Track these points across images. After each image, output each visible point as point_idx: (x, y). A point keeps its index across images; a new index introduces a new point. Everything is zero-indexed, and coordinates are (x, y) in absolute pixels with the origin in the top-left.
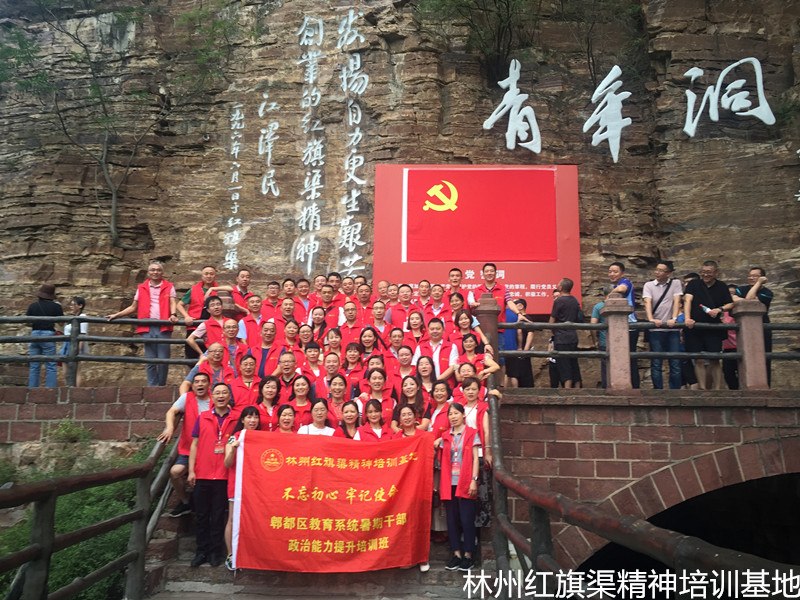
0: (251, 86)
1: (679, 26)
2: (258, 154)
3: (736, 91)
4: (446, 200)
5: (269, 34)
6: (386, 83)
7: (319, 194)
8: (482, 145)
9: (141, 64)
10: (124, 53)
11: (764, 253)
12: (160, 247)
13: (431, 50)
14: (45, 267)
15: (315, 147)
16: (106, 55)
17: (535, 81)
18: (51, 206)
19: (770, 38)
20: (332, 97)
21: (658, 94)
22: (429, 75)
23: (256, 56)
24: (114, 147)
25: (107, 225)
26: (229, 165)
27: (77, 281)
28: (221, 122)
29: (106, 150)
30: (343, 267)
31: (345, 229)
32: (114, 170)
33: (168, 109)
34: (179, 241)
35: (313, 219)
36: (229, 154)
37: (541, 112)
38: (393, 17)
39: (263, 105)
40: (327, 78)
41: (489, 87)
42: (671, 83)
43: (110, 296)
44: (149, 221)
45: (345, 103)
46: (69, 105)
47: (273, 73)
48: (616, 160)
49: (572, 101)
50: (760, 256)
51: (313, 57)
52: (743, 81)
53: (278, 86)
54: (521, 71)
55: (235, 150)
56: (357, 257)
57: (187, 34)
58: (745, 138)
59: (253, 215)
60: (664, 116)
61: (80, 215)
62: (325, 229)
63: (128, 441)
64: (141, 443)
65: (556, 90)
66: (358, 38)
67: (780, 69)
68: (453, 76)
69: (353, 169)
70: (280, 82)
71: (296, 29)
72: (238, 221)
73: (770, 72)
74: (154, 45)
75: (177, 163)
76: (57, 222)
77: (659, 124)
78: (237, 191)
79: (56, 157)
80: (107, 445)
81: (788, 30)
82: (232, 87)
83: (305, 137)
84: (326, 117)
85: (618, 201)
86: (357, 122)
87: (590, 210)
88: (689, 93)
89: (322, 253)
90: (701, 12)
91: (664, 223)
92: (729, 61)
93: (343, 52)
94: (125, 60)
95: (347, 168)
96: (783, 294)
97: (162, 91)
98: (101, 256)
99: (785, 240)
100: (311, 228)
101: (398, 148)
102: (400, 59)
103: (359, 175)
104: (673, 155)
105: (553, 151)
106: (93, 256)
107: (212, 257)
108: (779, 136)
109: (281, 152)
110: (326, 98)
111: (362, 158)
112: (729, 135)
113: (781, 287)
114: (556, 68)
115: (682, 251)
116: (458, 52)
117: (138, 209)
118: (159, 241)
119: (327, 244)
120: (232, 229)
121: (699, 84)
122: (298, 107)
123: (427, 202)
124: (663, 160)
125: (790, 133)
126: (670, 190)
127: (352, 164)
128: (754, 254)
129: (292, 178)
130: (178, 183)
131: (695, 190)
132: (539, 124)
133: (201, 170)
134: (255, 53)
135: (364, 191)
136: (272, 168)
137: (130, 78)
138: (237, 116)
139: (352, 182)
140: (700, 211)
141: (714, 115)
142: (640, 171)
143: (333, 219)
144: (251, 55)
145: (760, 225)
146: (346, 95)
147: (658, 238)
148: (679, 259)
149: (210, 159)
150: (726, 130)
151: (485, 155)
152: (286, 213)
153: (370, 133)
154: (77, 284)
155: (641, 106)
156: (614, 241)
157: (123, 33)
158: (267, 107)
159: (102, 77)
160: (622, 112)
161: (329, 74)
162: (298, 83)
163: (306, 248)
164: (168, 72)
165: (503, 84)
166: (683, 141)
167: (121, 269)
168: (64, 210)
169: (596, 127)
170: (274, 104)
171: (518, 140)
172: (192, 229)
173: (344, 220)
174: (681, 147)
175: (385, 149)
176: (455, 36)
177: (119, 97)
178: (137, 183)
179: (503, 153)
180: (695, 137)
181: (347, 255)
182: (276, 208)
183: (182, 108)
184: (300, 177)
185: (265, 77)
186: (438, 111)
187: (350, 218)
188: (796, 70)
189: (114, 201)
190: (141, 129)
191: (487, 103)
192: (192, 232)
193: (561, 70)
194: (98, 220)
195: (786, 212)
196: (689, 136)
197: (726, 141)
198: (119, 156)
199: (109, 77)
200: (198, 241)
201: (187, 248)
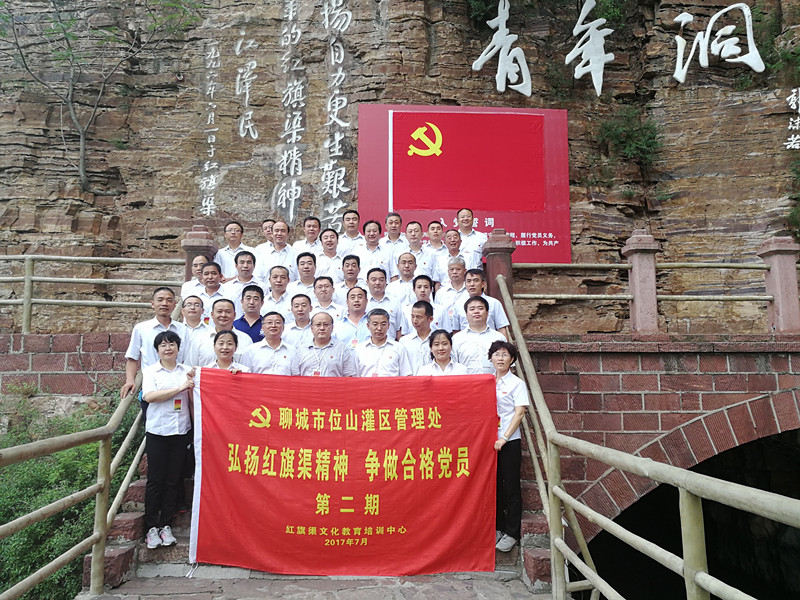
0: (227, 22)
2: (234, 95)
3: (725, 37)
4: (431, 144)
6: (371, 20)
7: (300, 137)
8: (471, 87)
12: (132, 192)
14: (8, 213)
15: (295, 87)
17: (523, 25)
18: (13, 147)
20: (313, 35)
21: (647, 39)
22: (416, 13)
24: (80, 85)
25: (76, 168)
26: (204, 106)
27: (45, 228)
28: (195, 61)
29: (72, 88)
30: (327, 213)
31: (329, 174)
32: (82, 110)
33: (138, 48)
34: (153, 186)
36: (204, 94)
37: (530, 55)
39: (240, 42)
40: (308, 14)
41: (477, 28)
42: (661, 29)
43: (81, 243)
44: (121, 165)
45: (326, 40)
46: (31, 41)
47: (250, 9)
48: (599, 93)
49: (560, 45)
50: (745, 206)
52: (734, 27)
53: (254, 24)
54: (510, 11)
55: (211, 90)
56: (341, 204)
58: (732, 86)
59: (230, 158)
60: (654, 61)
61: (46, 158)
62: (307, 174)
63: (94, 395)
65: (544, 34)
67: (767, 17)
68: (440, 14)
69: (336, 110)
70: (257, 18)
72: (215, 165)
75: (147, 102)
76: (21, 164)
77: (648, 70)
78: (213, 133)
79: (17, 95)
80: (69, 400)
82: (206, 23)
83: (285, 77)
84: (306, 56)
85: (607, 149)
86: (340, 62)
88: (678, 38)
89: (304, 199)
91: (652, 172)
92: (716, 7)
95: (329, 109)
98: (69, 201)
99: (771, 189)
100: (292, 174)
101: (383, 89)
103: (340, 117)
104: (661, 103)
105: (542, 96)
106: (61, 201)
107: (188, 203)
108: (765, 84)
109: (260, 93)
110: (307, 36)
111: (345, 100)
112: (718, 83)
113: (767, 235)
114: (543, 12)
115: (670, 200)
117: (109, 152)
118: (131, 186)
119: (310, 190)
120: (208, 174)
121: (688, 30)
122: (277, 45)
123: (411, 147)
124: (649, 109)
125: (777, 81)
127: (334, 106)
128: (741, 203)
129: (272, 120)
130: (151, 125)
131: (683, 139)
132: (529, 66)
133: (173, 111)
135: (347, 135)
136: (250, 109)
137: (95, 12)
138: (212, 53)
139: (335, 123)
140: (687, 160)
141: (704, 61)
143: (315, 163)
145: (745, 175)
146: (328, 33)
147: (644, 187)
148: (666, 208)
149: (183, 99)
150: (715, 77)
151: (474, 97)
152: (265, 156)
153: (354, 73)
154: (44, 231)
155: (629, 53)
156: (603, 190)
158: (243, 44)
159: (66, 11)
160: (605, 48)
161: (309, 11)
162: (276, 20)
163: (288, 193)
164: (138, 6)
165: (492, 23)
166: (671, 88)
167: (93, 215)
168: (28, 151)
169: (578, 60)
170: (252, 42)
171: (508, 81)
172: (167, 173)
173: (326, 165)
174: (669, 94)
177: (85, 33)
178: (108, 124)
179: (493, 96)
180: (683, 84)
181: (331, 202)
182: (255, 151)
183: (153, 46)
184: (280, 119)
185: (242, 13)
186: (425, 51)
187: (333, 162)
188: (785, 16)
189: (82, 143)
190: (111, 67)
191: (475, 44)
192: (167, 177)
193: (548, 14)
194: (65, 163)
195: (773, 161)
196: (678, 83)
197: (714, 88)
198: (87, 95)
199: (74, 11)
200: (172, 186)
201: (162, 194)
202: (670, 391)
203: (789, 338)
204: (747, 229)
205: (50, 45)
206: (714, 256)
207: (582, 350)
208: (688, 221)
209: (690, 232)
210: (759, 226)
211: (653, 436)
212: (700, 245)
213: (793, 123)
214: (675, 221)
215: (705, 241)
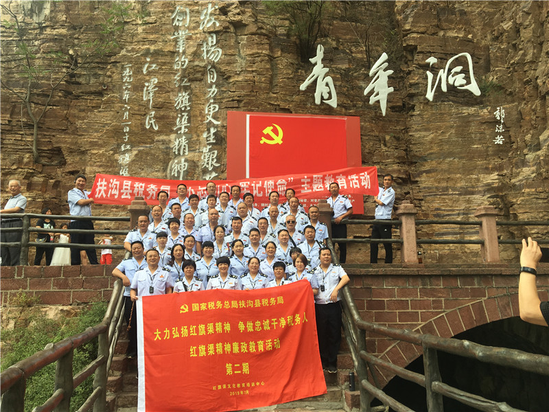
0: (137, 52)
1: (422, 30)
2: (142, 100)
3: (457, 73)
4: (275, 137)
5: (150, 16)
6: (235, 55)
7: (187, 130)
8: (299, 101)
9: (55, 32)
10: (41, 24)
11: (474, 176)
12: (70, 164)
13: (264, 35)
15: (184, 97)
16: (27, 24)
17: (331, 60)
19: (475, 41)
20: (196, 63)
21: (409, 73)
22: (264, 52)
23: (141, 31)
24: (35, 91)
25: (30, 147)
26: (122, 107)
28: (116, 76)
29: (28, 92)
31: (206, 154)
32: (35, 108)
33: (76, 66)
34: (85, 160)
35: (183, 147)
36: (122, 99)
37: (336, 81)
38: (239, 10)
39: (146, 66)
40: (192, 50)
41: (303, 62)
42: (418, 66)
43: (34, 199)
44: (63, 145)
45: (205, 67)
47: (153, 44)
48: (384, 114)
49: (355, 74)
50: (472, 178)
51: (182, 34)
52: (461, 67)
53: (157, 53)
54: (324, 53)
55: (126, 96)
56: (214, 174)
57: (89, 12)
58: (461, 103)
59: (139, 143)
60: (413, 87)
61: (9, 139)
62: (192, 154)
63: (71, 305)
64: (81, 307)
65: (345, 66)
66: (214, 23)
67: (482, 62)
68: (279, 53)
69: (211, 113)
70: (158, 50)
71: (170, 14)
72: (128, 147)
73: (475, 63)
74: (65, 19)
75: (82, 104)
77: (410, 92)
78: (128, 125)
80: (57, 309)
81: (485, 37)
82: (123, 52)
83: (177, 90)
84: (191, 76)
85: (385, 141)
86: (214, 81)
87: (367, 146)
88: (428, 73)
89: (190, 170)
90: (435, 22)
91: (413, 156)
92: (452, 54)
93: (204, 32)
94: (42, 28)
95: (207, 112)
96: (486, 203)
97: (71, 52)
98: (26, 170)
99: (487, 168)
100: (181, 154)
101: (242, 101)
102: (244, 39)
103: (215, 117)
104: (418, 113)
105: (344, 107)
106: (20, 170)
107: (109, 172)
108: (481, 103)
109: (160, 100)
110: (192, 63)
111: (217, 106)
112: (452, 101)
113: (485, 198)
114: (344, 52)
115: (424, 174)
116: (282, 37)
117: (54, 136)
118: (69, 159)
119: (193, 165)
120: (124, 152)
121: (434, 68)
122: (171, 69)
123: (263, 138)
124: (412, 116)
125: (488, 101)
126: (417, 135)
127: (210, 110)
128: (468, 177)
129: (168, 118)
130: (83, 118)
131: (432, 135)
132: (336, 88)
133: (100, 110)
134: (140, 29)
135: (219, 129)
136: (153, 110)
137: (46, 42)
138: (127, 72)
139: (210, 122)
140: (435, 149)
141: (444, 88)
142: (398, 122)
143: (197, 147)
144: (137, 30)
145: (471, 159)
146: (206, 62)
147: (409, 165)
148: (423, 179)
149: (107, 102)
150: (451, 98)
151: (301, 107)
152: (163, 142)
153: (223, 89)
155: (398, 80)
156: (382, 167)
157: (41, 9)
158: (149, 67)
159: (25, 40)
160: (388, 84)
161: (194, 47)
162: (171, 52)
163: (178, 166)
164: (76, 38)
165: (312, 60)
166: (425, 104)
167: (42, 180)
169: (371, 92)
170: (154, 66)
171: (322, 98)
172: (95, 152)
173: (205, 149)
174: (423, 107)
175: (233, 100)
176: (279, 27)
177: (39, 55)
178: (52, 117)
179: (313, 106)
180: (433, 102)
181: (207, 173)
182: (156, 138)
183: (86, 65)
184: (173, 117)
185: (148, 46)
186: (270, 77)
187: (209, 147)
188: (492, 62)
189: (35, 130)
190: (56, 79)
191: (301, 73)
192: (95, 154)
193: (347, 53)
194: (23, 143)
195: (487, 151)
196: (429, 101)
197: (451, 104)
198: (39, 98)
199: (31, 40)
200: (99, 160)
201: (91, 165)
202: (425, 298)
203: (493, 266)
204: (473, 193)
205: (13, 63)
206: (453, 210)
207: (373, 274)
208: (436, 188)
209: (438, 195)
210: (480, 192)
211: (416, 325)
212: (444, 203)
213: (498, 128)
214: (428, 188)
215: (447, 201)
